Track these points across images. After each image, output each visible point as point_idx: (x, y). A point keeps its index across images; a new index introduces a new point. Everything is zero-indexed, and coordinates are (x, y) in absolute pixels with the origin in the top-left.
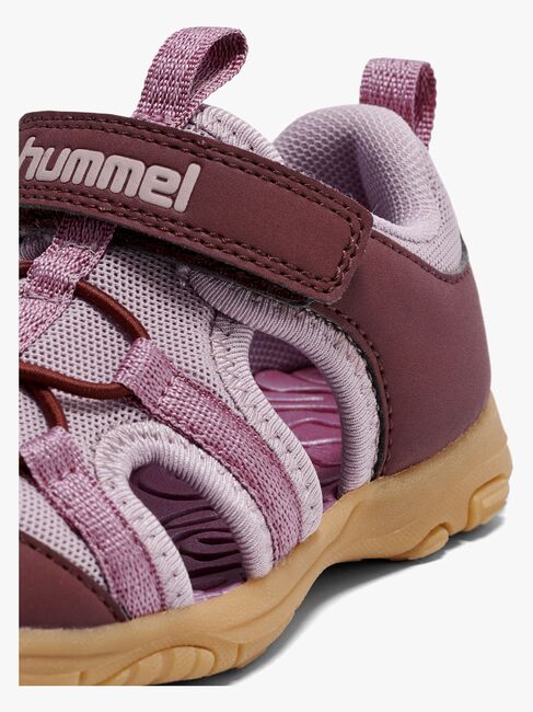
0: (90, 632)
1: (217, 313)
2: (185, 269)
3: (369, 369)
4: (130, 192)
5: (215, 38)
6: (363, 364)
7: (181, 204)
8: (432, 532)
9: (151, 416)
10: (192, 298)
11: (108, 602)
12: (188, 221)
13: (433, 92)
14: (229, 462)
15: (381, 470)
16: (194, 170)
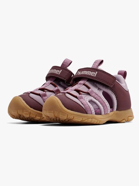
0: (83, 114)
1: (99, 88)
2: (95, 83)
3: (116, 97)
4: (90, 75)
5: (101, 61)
6: (115, 96)
7: (95, 76)
8: (123, 119)
9: (91, 96)
10: (96, 86)
11: (85, 111)
12: (96, 77)
13: (126, 75)
14: (99, 101)
15: (117, 110)
16: (97, 72)
